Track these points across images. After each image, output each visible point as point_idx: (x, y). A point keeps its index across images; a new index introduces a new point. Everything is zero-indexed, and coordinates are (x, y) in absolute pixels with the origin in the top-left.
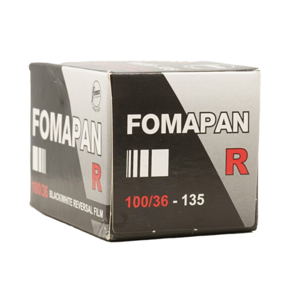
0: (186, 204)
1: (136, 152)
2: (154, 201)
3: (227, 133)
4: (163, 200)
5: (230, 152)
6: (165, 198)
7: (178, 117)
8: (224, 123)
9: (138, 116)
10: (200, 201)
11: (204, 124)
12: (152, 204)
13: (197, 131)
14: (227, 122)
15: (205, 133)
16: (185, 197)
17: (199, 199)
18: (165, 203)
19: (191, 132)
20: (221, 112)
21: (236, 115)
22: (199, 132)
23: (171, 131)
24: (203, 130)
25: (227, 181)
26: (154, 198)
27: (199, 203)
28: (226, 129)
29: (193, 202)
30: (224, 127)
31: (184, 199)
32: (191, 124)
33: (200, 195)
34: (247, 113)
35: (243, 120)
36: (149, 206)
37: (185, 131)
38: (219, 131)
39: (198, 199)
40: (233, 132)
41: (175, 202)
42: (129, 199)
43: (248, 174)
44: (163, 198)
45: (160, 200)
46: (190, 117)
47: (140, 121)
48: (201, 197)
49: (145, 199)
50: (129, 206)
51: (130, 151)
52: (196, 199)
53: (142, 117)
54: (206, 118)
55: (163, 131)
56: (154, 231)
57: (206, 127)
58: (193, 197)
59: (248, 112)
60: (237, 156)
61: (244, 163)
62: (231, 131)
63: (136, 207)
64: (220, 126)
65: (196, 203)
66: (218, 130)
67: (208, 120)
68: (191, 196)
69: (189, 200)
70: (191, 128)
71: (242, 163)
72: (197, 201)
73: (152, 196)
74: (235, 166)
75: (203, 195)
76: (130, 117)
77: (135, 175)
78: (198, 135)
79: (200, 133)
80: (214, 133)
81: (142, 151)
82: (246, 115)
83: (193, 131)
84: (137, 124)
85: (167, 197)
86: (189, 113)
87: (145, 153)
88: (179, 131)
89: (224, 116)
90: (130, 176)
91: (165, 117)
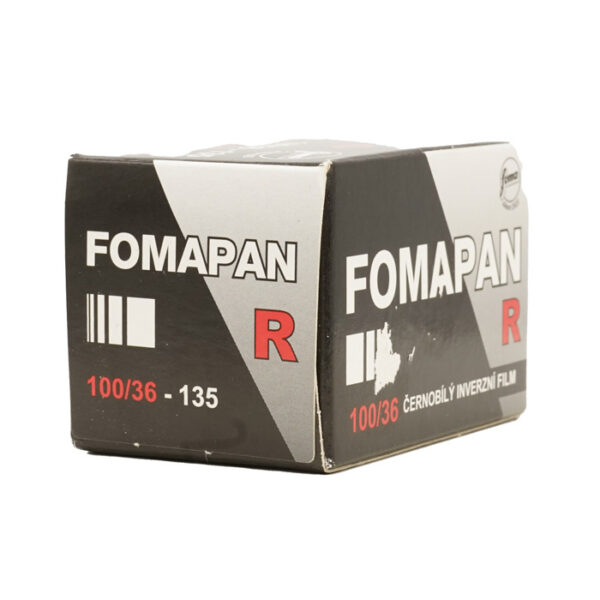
0: (186, 403)
1: (101, 298)
2: (133, 390)
3: (257, 279)
4: (147, 391)
5: (262, 316)
6: (150, 387)
7: (170, 242)
8: (250, 261)
9: (105, 236)
10: (212, 401)
11: (214, 260)
12: (130, 396)
13: (202, 270)
14: (256, 258)
15: (218, 276)
16: (184, 390)
17: (209, 396)
18: (151, 395)
19: (192, 271)
20: (247, 240)
21: (273, 247)
22: (206, 273)
23: (159, 267)
24: (213, 270)
25: (257, 369)
26: (134, 384)
27: (208, 404)
28: (254, 273)
29: (198, 400)
30: (250, 268)
31: (183, 394)
32: (192, 257)
33: (210, 390)
34: (294, 246)
35: (285, 257)
36: (126, 398)
37: (182, 269)
38: (242, 275)
39: (207, 397)
40: (267, 280)
41: (168, 396)
42: (92, 380)
43: (296, 361)
44: (147, 386)
45: (143, 390)
46: (191, 244)
47: (106, 243)
48: (212, 393)
49: (118, 385)
50: (94, 394)
51: (92, 296)
52: (204, 395)
53: (111, 237)
54: (219, 249)
55: (146, 266)
56: (137, 444)
57: (219, 265)
58: (198, 392)
59: (296, 243)
60: (274, 326)
61: (289, 340)
62: (264, 277)
63: (104, 396)
64: (243, 266)
65: (205, 404)
66: (239, 273)
67: (222, 252)
68: (195, 389)
69: (192, 396)
70: (192, 264)
71: (285, 339)
72: (206, 400)
73: (129, 381)
74: (271, 342)
75: (215, 390)
76: (92, 236)
77: (101, 340)
78: (206, 278)
79: (208, 275)
80: (234, 277)
81: (111, 298)
82: (291, 248)
83: (195, 270)
84: (103, 250)
85: (154, 385)
86: (189, 236)
87: (115, 301)
88: (171, 268)
89: (251, 247)
90: (92, 340)
91: (149, 240)
